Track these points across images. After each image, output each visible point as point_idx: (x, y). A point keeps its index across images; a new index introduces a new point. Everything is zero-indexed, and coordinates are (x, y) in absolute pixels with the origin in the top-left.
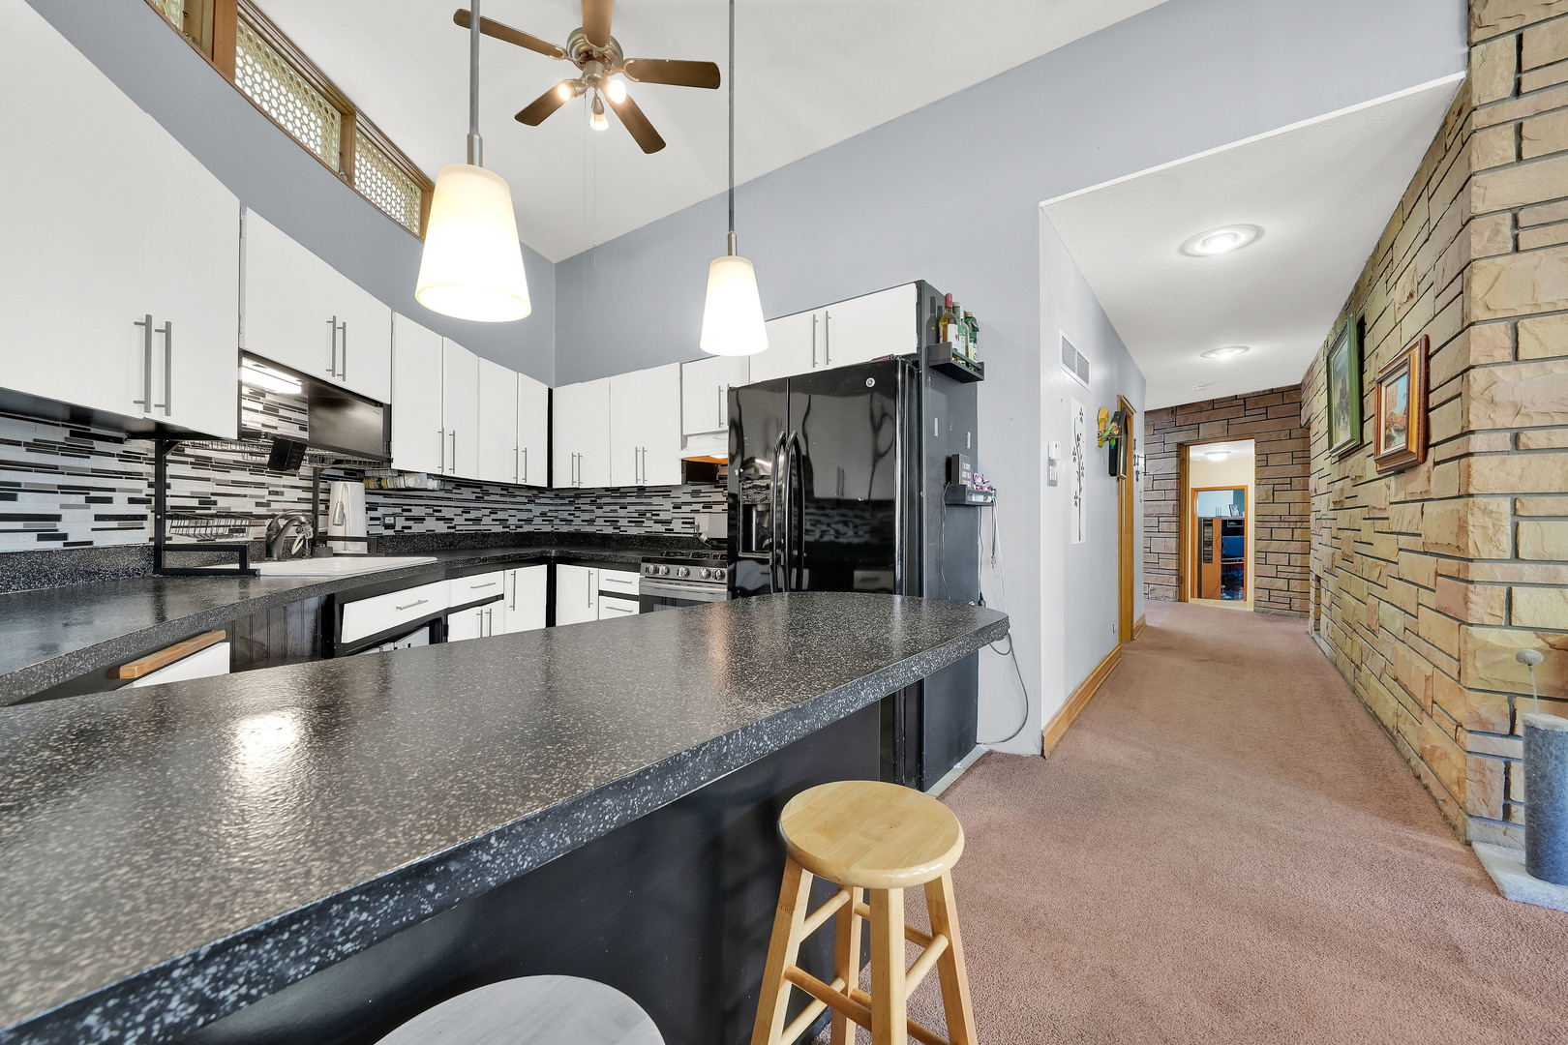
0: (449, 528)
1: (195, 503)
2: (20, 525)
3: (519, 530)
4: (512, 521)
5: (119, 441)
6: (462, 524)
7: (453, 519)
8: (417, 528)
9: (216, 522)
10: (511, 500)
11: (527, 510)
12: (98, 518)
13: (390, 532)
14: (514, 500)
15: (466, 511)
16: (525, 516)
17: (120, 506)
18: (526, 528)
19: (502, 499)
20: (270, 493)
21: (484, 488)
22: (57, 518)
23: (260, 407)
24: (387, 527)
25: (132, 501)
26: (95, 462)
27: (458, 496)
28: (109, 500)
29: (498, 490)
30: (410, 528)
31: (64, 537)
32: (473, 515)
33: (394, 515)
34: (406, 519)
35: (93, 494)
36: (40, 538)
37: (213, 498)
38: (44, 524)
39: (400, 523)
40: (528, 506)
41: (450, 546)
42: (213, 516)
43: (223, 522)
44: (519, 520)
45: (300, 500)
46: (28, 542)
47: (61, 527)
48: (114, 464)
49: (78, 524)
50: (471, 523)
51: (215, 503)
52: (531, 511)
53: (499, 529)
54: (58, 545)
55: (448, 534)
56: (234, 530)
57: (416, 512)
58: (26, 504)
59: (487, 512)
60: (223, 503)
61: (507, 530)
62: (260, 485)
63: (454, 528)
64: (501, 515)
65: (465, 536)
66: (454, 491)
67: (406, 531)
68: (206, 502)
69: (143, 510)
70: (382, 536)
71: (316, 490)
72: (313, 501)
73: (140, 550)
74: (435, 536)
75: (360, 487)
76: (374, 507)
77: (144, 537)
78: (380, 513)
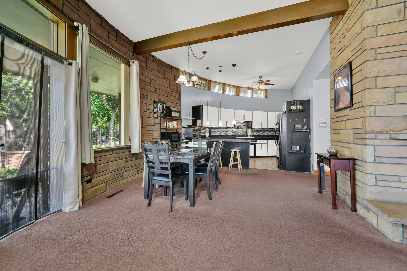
1: (235, 132)
8: (262, 134)
15: (271, 132)
17: (230, 132)
23: (241, 123)
24: (257, 134)
26: (228, 129)
33: (258, 133)
35: (228, 132)
38: (225, 133)
41: (267, 137)
46: (225, 135)
48: (229, 129)
49: (227, 134)
51: (237, 132)
57: (261, 132)
62: (241, 130)
65: (270, 136)
69: (231, 132)
70: (256, 135)
71: (247, 130)
72: (247, 131)
73: (231, 135)
74: (265, 135)
75: (251, 130)
76: (255, 132)
77: (231, 134)
78: (256, 132)
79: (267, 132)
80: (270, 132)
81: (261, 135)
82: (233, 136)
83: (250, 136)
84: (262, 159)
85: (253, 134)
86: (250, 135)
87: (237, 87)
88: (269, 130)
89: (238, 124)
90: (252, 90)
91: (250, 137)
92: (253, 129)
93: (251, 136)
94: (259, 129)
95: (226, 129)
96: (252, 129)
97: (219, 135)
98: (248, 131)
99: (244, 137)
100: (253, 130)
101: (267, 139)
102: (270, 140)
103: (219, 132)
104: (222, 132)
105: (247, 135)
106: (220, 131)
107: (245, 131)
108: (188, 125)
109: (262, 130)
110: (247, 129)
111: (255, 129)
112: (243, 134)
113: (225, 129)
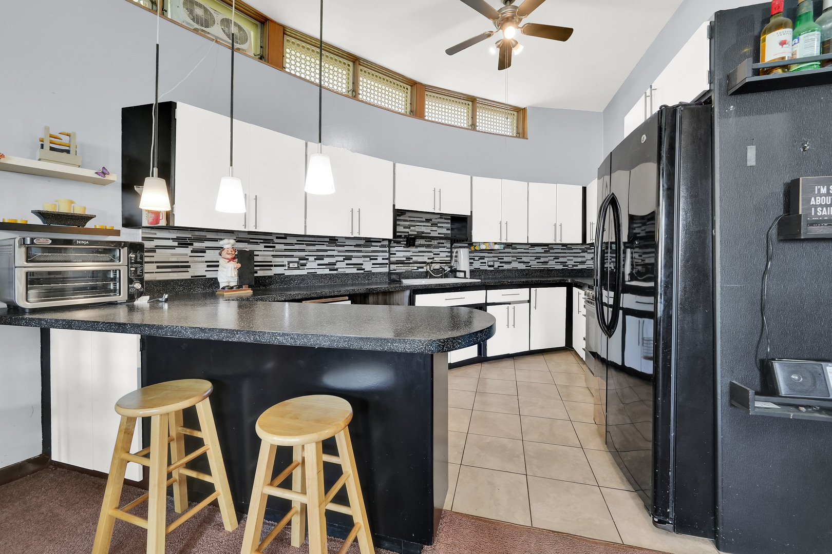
0: (526, 266)
1: (405, 259)
2: (352, 266)
3: (575, 268)
4: (569, 263)
5: (380, 242)
6: (534, 264)
7: (529, 262)
8: (506, 267)
9: (413, 265)
10: (569, 251)
11: (580, 257)
12: (373, 264)
13: (492, 269)
14: (571, 251)
15: (538, 258)
16: (580, 260)
17: (380, 261)
18: (580, 267)
19: (562, 251)
20: (434, 254)
21: (550, 246)
22: (362, 264)
23: (430, 225)
24: (490, 266)
25: (383, 259)
26: (372, 248)
27: (532, 251)
28: (377, 259)
29: (560, 247)
30: (503, 266)
31: (364, 269)
32: (542, 260)
33: (494, 261)
34: (500, 263)
35: (372, 257)
36: (357, 270)
37: (411, 257)
38: (359, 266)
39: (497, 265)
40: (582, 254)
41: (526, 275)
42: (410, 263)
43: (416, 265)
44: (575, 262)
45: (447, 256)
46: (355, 271)
47: (363, 267)
49: (368, 266)
50: (541, 264)
51: (412, 259)
52: (584, 257)
53: (561, 267)
54: (362, 271)
55: (524, 270)
56: (419, 268)
57: (506, 259)
58: (354, 261)
59: (552, 258)
60: (415, 259)
61: (567, 267)
62: (431, 252)
63: (530, 266)
64: (561, 260)
65: (536, 271)
66: (530, 249)
67: (500, 268)
68: (408, 258)
69: (387, 261)
70: (486, 270)
71: (451, 252)
72: (451, 257)
73: (384, 274)
74: (517, 270)
75: (466, 250)
76: (483, 258)
77: (386, 270)
78: (486, 260)
79: (524, 259)
80: (533, 258)
81: (504, 270)
82: (393, 277)
83: (462, 275)
84: (508, 363)
85: (477, 265)
86: (465, 272)
87: (413, 84)
88: (531, 250)
89: (414, 226)
90: (473, 105)
91: (465, 277)
92: (477, 248)
93: (468, 275)
94: (497, 247)
95: (365, 246)
96: (472, 248)
97: (327, 271)
98: (454, 255)
99: (441, 277)
100: (476, 251)
101: (530, 285)
102: (540, 290)
103: (327, 260)
104: (341, 259)
105: (454, 272)
106: (333, 256)
107: (443, 255)
108: (40, 214)
109: (507, 250)
110: (451, 248)
111: (483, 247)
112: (437, 266)
113: (355, 246)
